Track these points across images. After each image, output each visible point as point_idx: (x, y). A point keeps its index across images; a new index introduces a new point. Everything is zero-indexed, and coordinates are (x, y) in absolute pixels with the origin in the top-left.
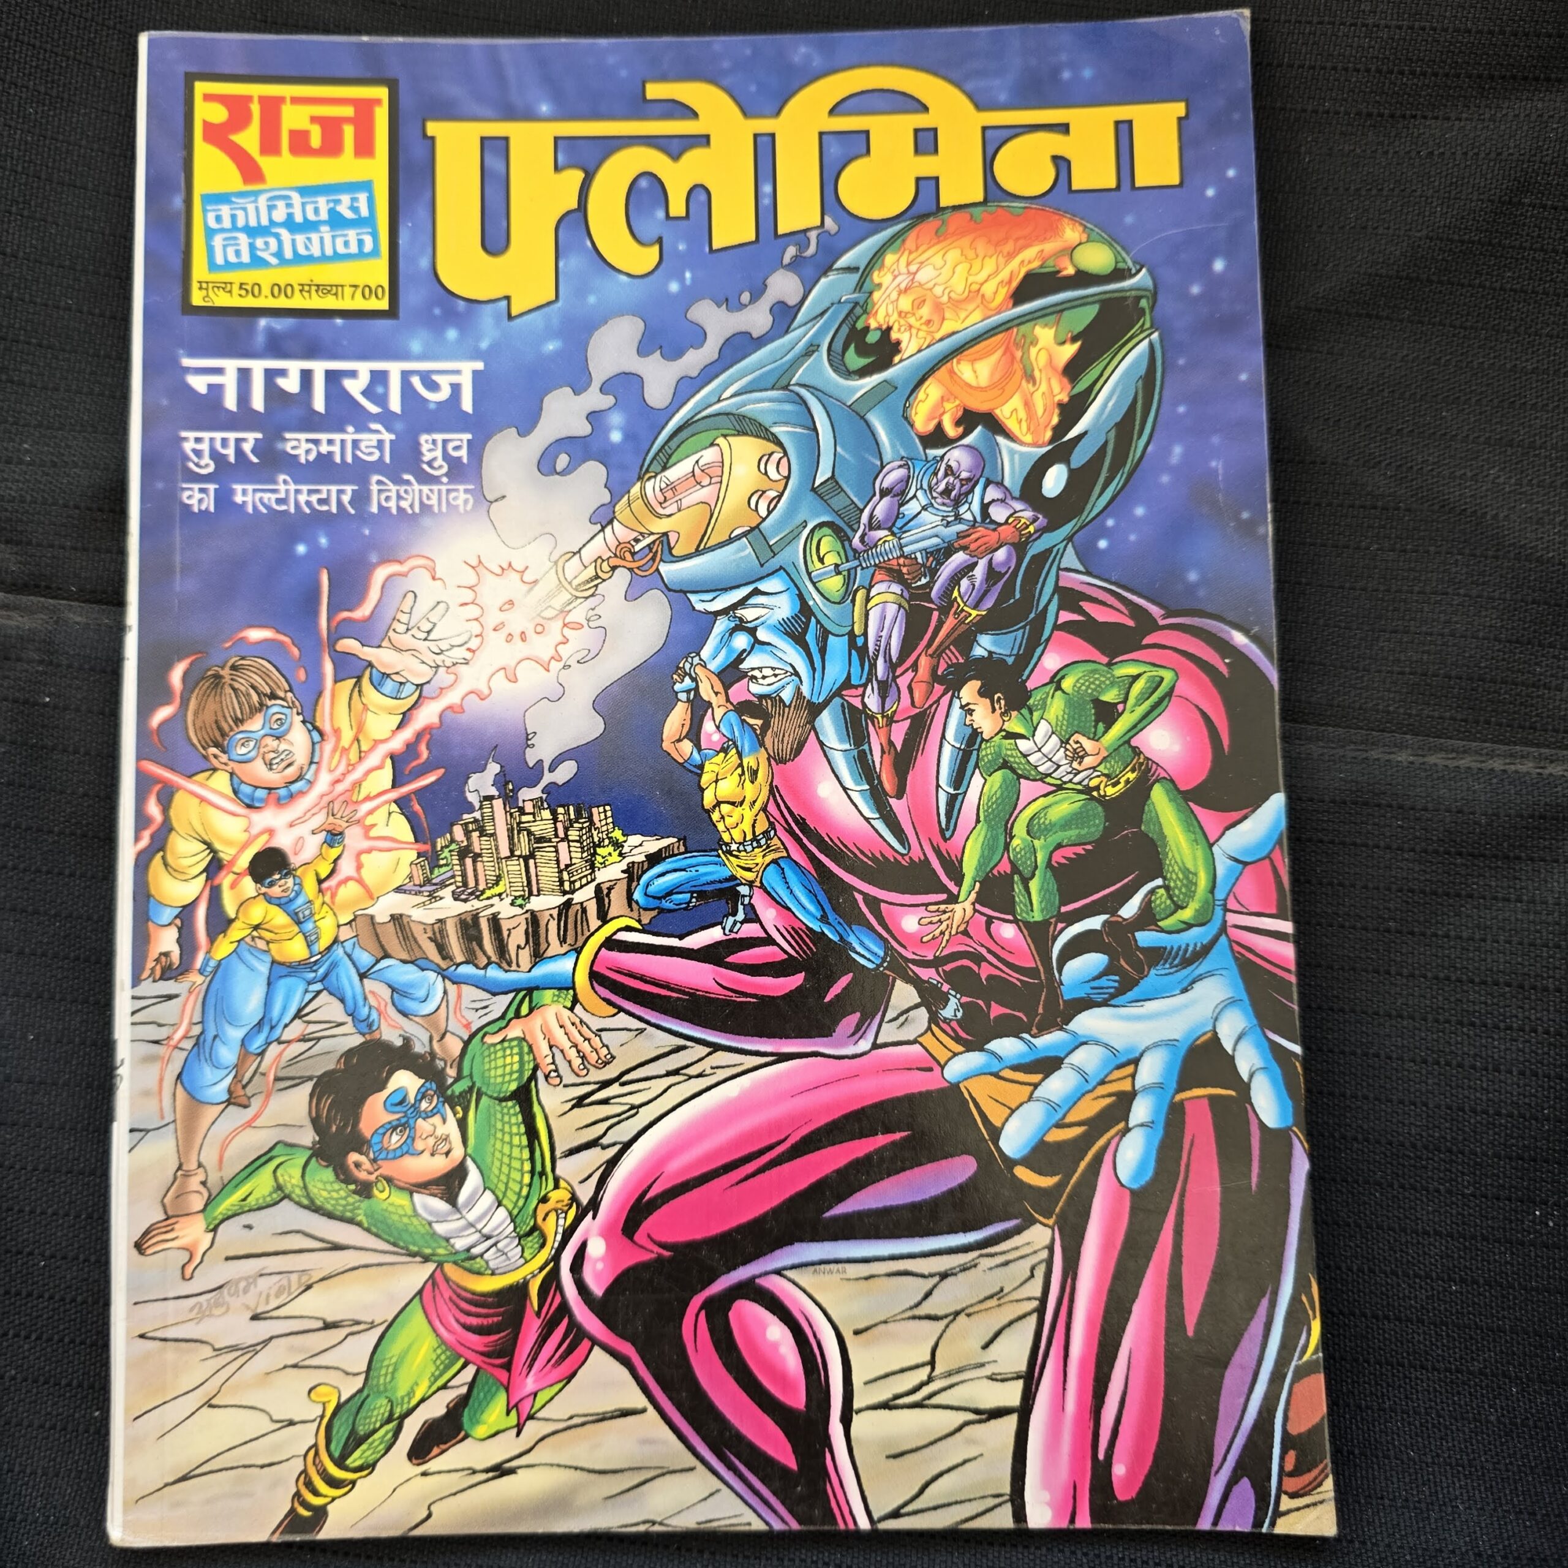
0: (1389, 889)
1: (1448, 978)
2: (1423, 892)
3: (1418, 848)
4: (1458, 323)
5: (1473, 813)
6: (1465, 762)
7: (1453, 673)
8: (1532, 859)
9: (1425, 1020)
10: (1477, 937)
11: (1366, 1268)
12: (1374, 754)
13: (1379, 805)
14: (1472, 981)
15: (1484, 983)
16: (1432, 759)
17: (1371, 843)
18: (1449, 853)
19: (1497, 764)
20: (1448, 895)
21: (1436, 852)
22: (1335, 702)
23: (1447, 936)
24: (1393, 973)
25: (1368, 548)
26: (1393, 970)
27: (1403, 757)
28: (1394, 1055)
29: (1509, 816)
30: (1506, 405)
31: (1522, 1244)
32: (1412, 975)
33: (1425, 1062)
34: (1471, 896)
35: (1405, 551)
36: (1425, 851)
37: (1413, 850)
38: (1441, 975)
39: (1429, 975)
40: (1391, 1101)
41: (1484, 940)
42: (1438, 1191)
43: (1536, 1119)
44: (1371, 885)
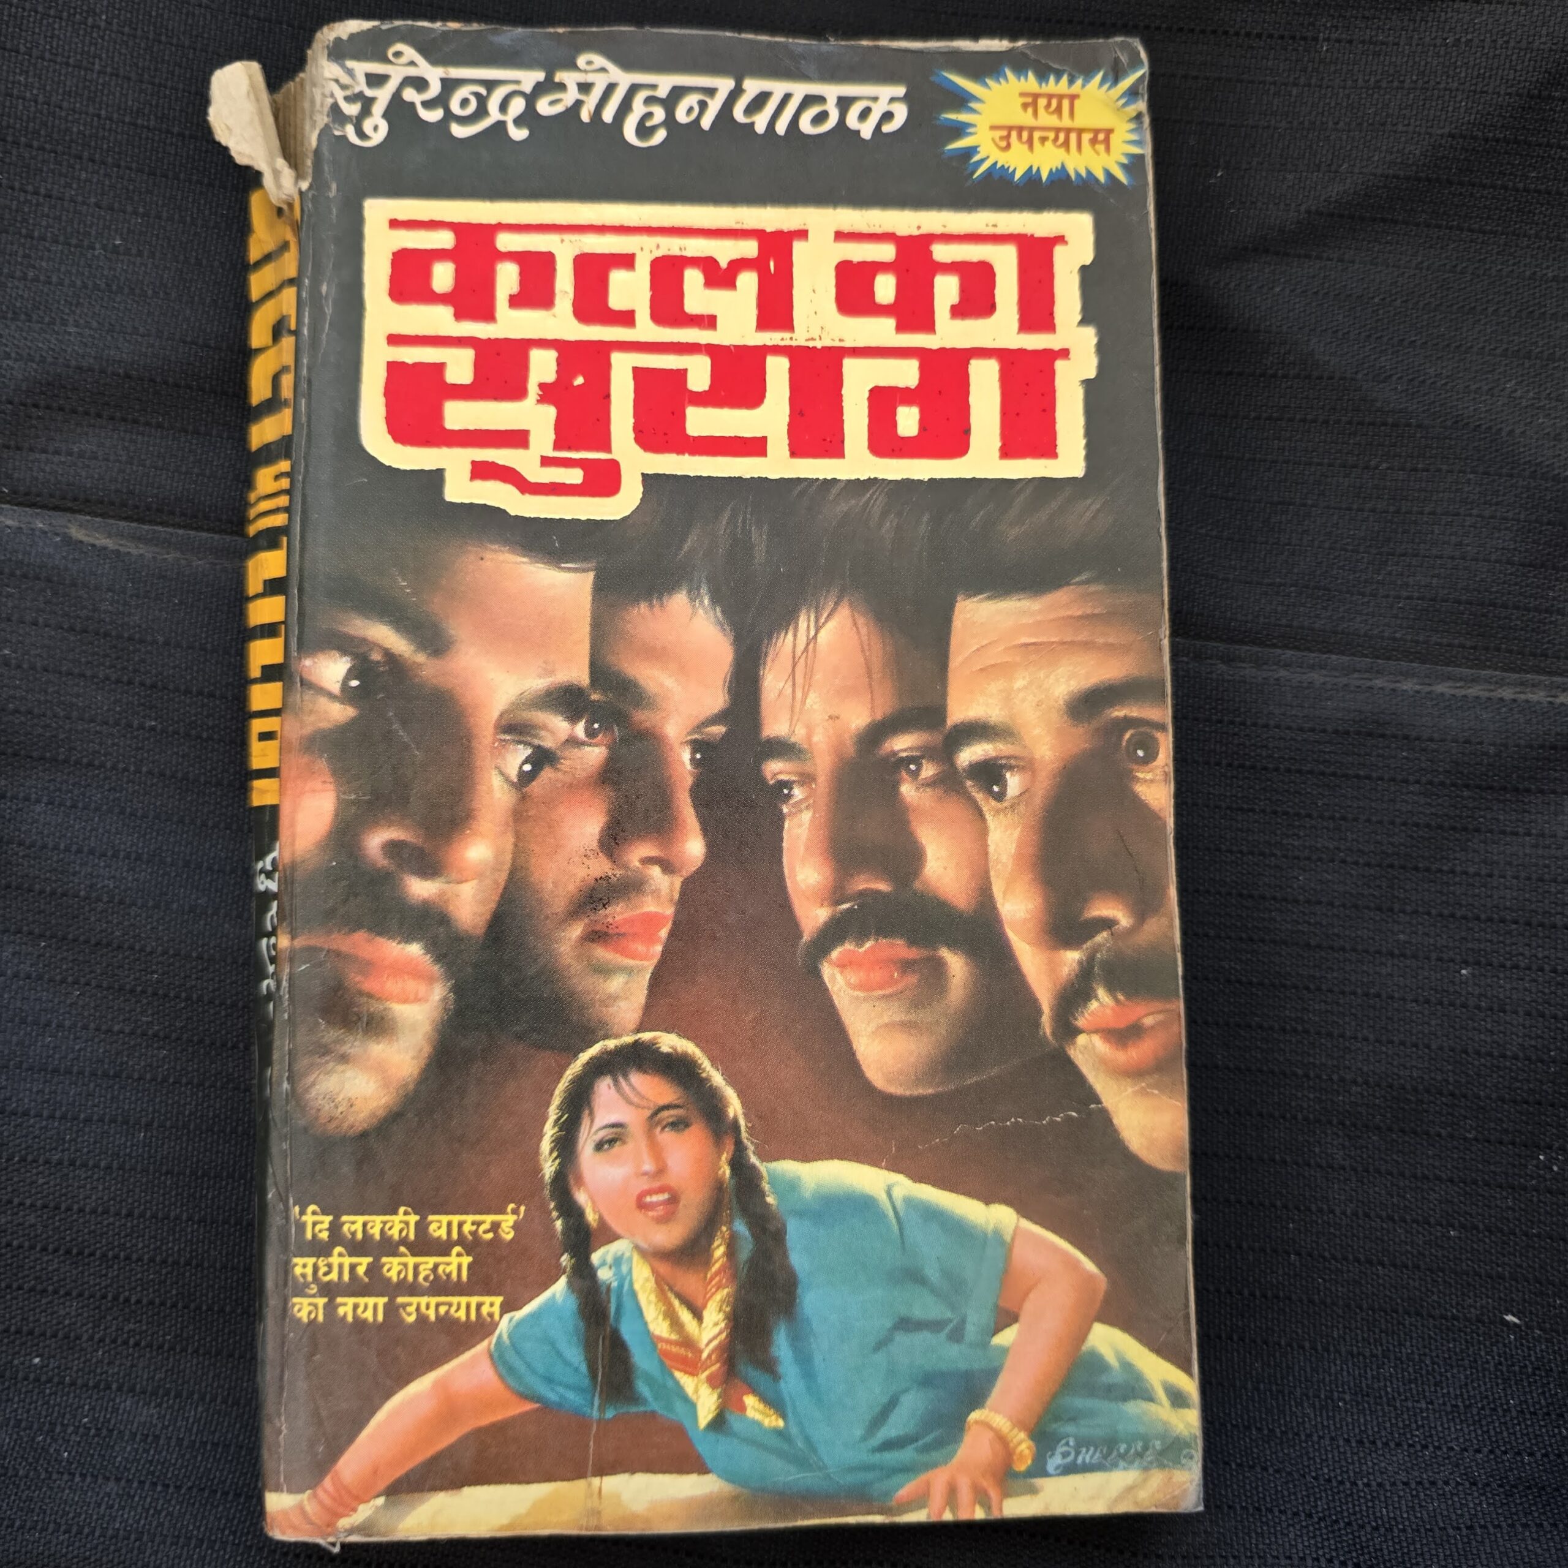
0: (1393, 823)
1: (1453, 915)
2: (1428, 826)
3: (1424, 780)
4: (1476, 226)
5: (1481, 743)
6: (1473, 691)
7: (1464, 597)
8: (1542, 792)
9: (1428, 958)
10: (1483, 872)
11: (1361, 1213)
12: (1379, 682)
13: (1383, 736)
14: (1478, 918)
15: (1490, 919)
16: (1440, 688)
17: (1374, 775)
18: (1453, 785)
19: (1507, 693)
20: (1454, 828)
21: (1442, 784)
22: (1340, 629)
23: (1452, 872)
24: (1396, 910)
25: (1376, 468)
26: (1396, 907)
27: (1408, 685)
28: (1396, 995)
29: (1518, 746)
30: (1524, 314)
31: (1525, 1189)
32: (1416, 912)
33: (1427, 1002)
34: (1477, 830)
35: (1415, 470)
36: (1431, 783)
37: (1418, 782)
38: (1446, 912)
39: (1434, 912)
40: (1392, 1042)
41: (1491, 876)
42: (1439, 1135)
43: (1542, 1061)
44: (1374, 819)
